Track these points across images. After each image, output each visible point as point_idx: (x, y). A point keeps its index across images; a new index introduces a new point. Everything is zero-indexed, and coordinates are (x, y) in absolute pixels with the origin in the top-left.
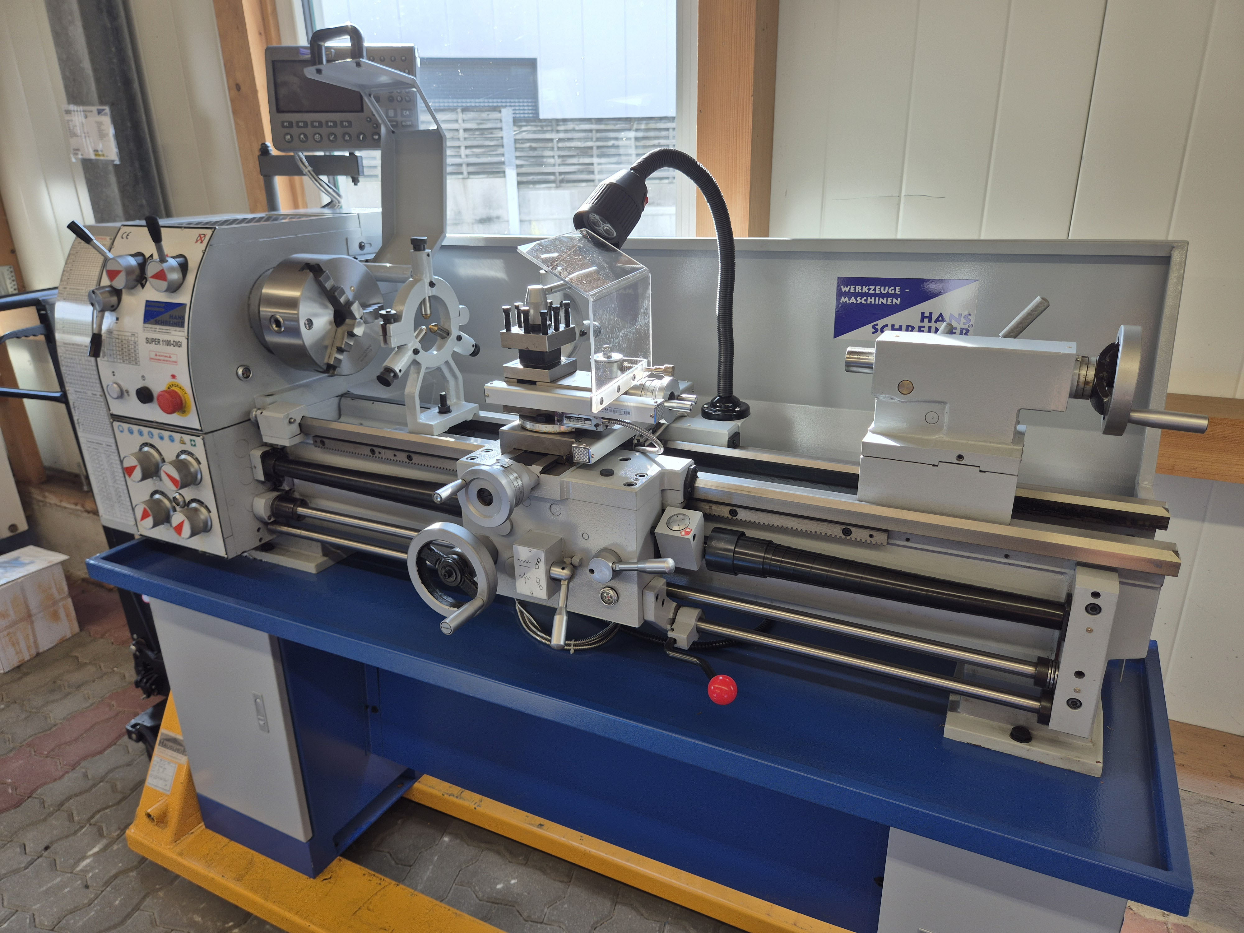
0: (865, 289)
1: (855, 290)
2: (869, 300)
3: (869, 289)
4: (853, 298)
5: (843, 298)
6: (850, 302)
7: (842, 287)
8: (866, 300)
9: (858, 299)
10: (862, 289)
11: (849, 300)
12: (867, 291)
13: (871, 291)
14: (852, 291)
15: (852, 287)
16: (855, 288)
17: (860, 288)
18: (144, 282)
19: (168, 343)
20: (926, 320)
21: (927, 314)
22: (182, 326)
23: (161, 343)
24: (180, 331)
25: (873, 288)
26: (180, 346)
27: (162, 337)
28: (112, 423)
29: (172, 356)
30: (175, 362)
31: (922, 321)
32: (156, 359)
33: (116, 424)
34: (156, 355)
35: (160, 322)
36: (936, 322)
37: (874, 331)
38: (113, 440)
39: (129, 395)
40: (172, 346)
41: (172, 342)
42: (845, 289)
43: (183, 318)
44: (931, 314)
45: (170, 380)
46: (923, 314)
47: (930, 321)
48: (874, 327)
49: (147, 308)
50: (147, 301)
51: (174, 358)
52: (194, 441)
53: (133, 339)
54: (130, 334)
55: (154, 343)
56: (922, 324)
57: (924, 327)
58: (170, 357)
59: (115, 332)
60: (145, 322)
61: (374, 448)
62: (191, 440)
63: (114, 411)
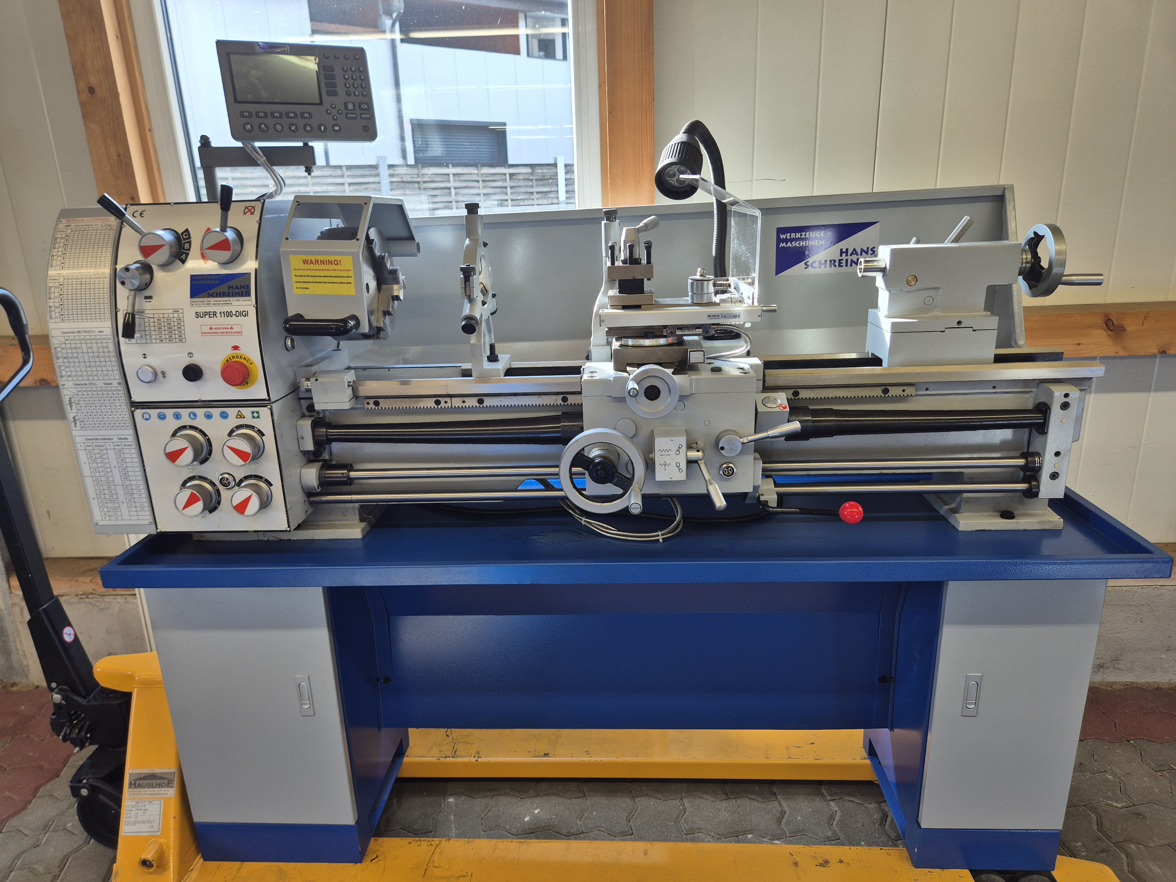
0: (798, 235)
1: (791, 236)
2: (801, 243)
3: (801, 235)
4: (789, 243)
5: (781, 244)
6: (788, 245)
7: (781, 235)
8: (799, 244)
9: (793, 243)
10: (796, 236)
11: (786, 245)
12: (800, 237)
13: (803, 237)
14: (788, 237)
15: (788, 234)
16: (791, 235)
17: (794, 234)
18: (184, 256)
19: (229, 314)
20: (844, 255)
21: (844, 250)
22: (248, 294)
23: (218, 315)
24: (245, 300)
25: (804, 234)
26: (246, 315)
27: (218, 309)
28: (132, 412)
29: (233, 326)
30: (239, 332)
31: (841, 255)
32: (210, 333)
33: (138, 413)
34: (211, 328)
35: (215, 295)
36: (851, 255)
37: (806, 266)
38: (131, 432)
39: (164, 377)
40: (234, 317)
41: (234, 313)
42: (782, 236)
43: (248, 287)
44: (847, 250)
45: (230, 352)
46: (841, 250)
47: (847, 255)
48: (805, 264)
49: (193, 282)
50: (192, 276)
51: (236, 329)
52: (257, 413)
53: (176, 315)
54: (171, 311)
55: (207, 316)
56: (841, 258)
57: (842, 260)
58: (231, 328)
59: (146, 312)
60: (192, 296)
61: (440, 399)
62: (253, 413)
63: (136, 398)
